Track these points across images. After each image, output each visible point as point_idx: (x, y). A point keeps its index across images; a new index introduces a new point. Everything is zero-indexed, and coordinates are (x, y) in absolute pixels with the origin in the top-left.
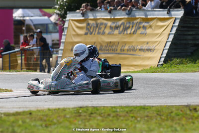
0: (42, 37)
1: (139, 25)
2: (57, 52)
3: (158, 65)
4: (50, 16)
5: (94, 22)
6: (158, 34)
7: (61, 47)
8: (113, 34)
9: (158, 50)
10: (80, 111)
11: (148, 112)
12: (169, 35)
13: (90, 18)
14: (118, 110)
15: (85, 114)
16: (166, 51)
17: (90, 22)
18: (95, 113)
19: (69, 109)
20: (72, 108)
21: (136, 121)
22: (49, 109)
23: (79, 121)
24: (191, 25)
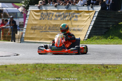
0: (13, 20)
1: (73, 14)
2: (22, 30)
3: (84, 40)
4: (18, 7)
5: (45, 12)
6: (84, 21)
7: (25, 27)
8: (57, 20)
10: (37, 66)
11: (78, 68)
13: (43, 10)
14: (60, 66)
15: (39, 68)
16: (89, 31)
18: (46, 67)
19: (30, 65)
20: (32, 64)
21: (71, 73)
22: (18, 65)
23: (36, 72)
24: (105, 16)
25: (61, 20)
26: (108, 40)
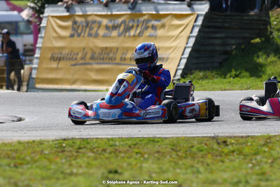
0: (10, 40)
1: (147, 23)
2: (31, 62)
5: (82, 19)
6: (173, 37)
7: (37, 55)
8: (110, 37)
9: (173, 59)
10: (64, 145)
11: (159, 146)
12: (189, 37)
13: (77, 14)
14: (117, 143)
15: (71, 149)
16: (184, 61)
17: (78, 19)
18: (84, 147)
19: (48, 142)
20: (52, 141)
21: (142, 159)
22: (20, 143)
23: (61, 159)
24: (219, 25)
25: (119, 35)
26: (227, 80)
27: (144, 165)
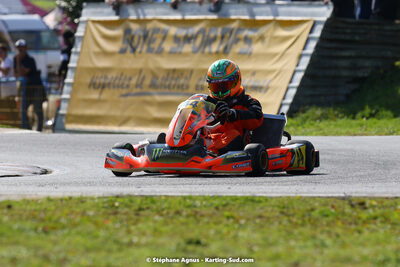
0: (27, 56)
1: (237, 33)
4: (43, 13)
6: (276, 55)
7: (69, 80)
8: (180, 53)
9: (275, 88)
10: (117, 204)
11: (262, 208)
12: (301, 56)
13: (131, 18)
14: (198, 203)
15: (126, 210)
16: (292, 92)
17: (134, 27)
18: (148, 208)
19: (92, 199)
20: (99, 198)
21: (236, 226)
22: (49, 200)
23: (114, 222)
24: (348, 37)
25: (195, 52)
26: (358, 122)
27: (241, 234)
